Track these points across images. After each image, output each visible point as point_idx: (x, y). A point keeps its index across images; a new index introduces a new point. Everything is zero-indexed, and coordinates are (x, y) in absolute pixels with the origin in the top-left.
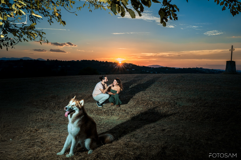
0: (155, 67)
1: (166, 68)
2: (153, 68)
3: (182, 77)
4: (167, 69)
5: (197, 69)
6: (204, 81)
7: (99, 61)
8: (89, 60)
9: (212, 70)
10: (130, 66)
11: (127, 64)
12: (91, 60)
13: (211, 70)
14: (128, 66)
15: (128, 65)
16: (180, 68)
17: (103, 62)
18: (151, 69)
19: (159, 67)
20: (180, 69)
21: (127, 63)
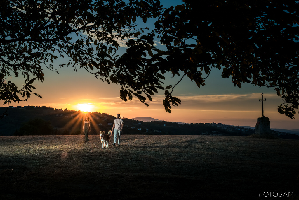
0: (144, 121)
1: (164, 122)
2: (142, 122)
3: (188, 142)
4: (165, 125)
5: (213, 126)
6: (221, 150)
7: (54, 109)
8: (38, 106)
9: (238, 127)
10: (105, 118)
11: (99, 115)
12: (41, 107)
13: (236, 127)
14: (101, 118)
15: (102, 116)
16: (185, 123)
17: (60, 109)
18: (139, 123)
19: (152, 121)
20: (185, 125)
21: (99, 113)
